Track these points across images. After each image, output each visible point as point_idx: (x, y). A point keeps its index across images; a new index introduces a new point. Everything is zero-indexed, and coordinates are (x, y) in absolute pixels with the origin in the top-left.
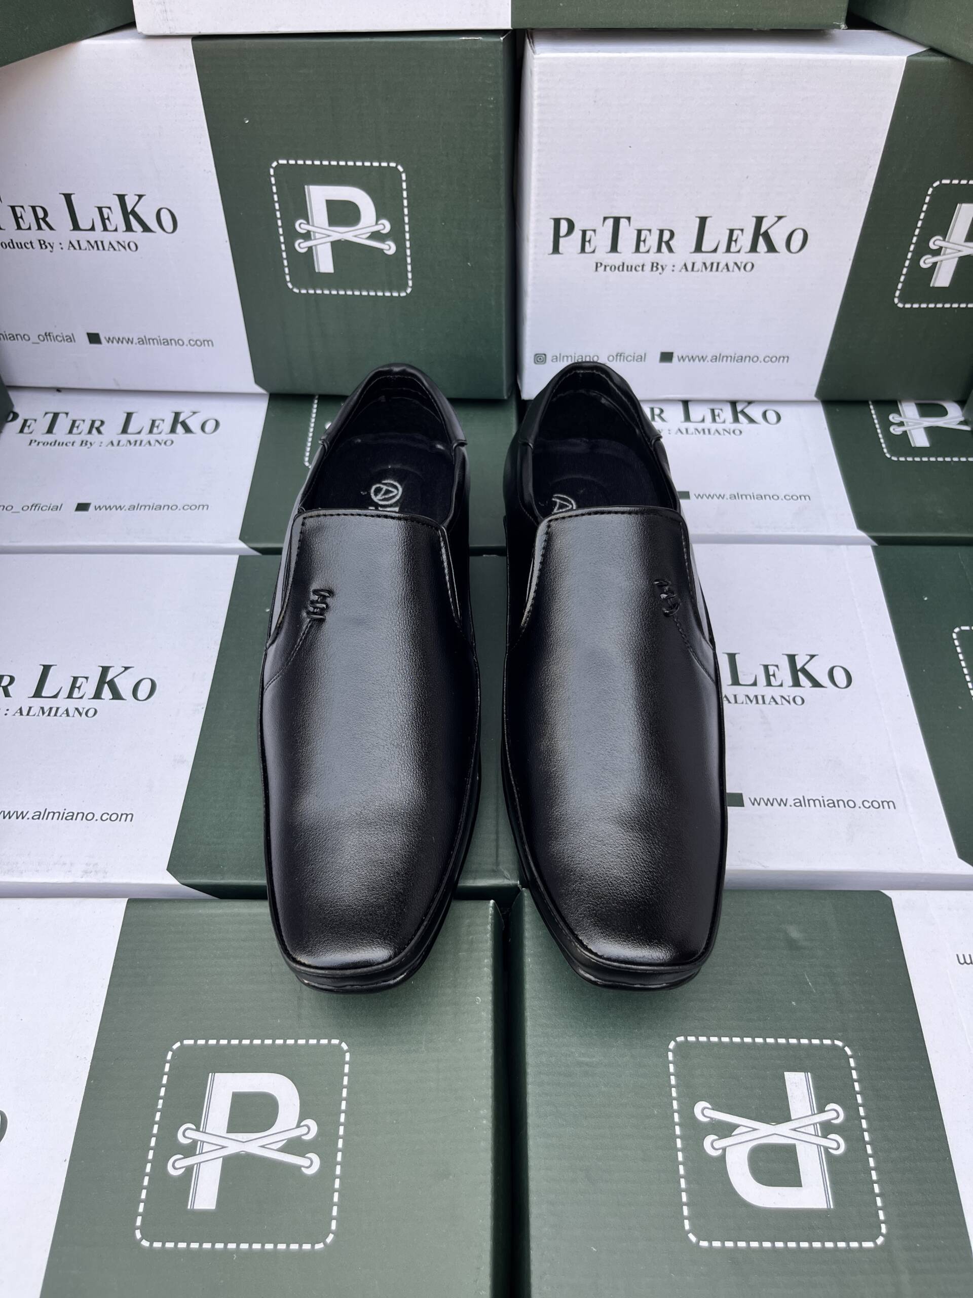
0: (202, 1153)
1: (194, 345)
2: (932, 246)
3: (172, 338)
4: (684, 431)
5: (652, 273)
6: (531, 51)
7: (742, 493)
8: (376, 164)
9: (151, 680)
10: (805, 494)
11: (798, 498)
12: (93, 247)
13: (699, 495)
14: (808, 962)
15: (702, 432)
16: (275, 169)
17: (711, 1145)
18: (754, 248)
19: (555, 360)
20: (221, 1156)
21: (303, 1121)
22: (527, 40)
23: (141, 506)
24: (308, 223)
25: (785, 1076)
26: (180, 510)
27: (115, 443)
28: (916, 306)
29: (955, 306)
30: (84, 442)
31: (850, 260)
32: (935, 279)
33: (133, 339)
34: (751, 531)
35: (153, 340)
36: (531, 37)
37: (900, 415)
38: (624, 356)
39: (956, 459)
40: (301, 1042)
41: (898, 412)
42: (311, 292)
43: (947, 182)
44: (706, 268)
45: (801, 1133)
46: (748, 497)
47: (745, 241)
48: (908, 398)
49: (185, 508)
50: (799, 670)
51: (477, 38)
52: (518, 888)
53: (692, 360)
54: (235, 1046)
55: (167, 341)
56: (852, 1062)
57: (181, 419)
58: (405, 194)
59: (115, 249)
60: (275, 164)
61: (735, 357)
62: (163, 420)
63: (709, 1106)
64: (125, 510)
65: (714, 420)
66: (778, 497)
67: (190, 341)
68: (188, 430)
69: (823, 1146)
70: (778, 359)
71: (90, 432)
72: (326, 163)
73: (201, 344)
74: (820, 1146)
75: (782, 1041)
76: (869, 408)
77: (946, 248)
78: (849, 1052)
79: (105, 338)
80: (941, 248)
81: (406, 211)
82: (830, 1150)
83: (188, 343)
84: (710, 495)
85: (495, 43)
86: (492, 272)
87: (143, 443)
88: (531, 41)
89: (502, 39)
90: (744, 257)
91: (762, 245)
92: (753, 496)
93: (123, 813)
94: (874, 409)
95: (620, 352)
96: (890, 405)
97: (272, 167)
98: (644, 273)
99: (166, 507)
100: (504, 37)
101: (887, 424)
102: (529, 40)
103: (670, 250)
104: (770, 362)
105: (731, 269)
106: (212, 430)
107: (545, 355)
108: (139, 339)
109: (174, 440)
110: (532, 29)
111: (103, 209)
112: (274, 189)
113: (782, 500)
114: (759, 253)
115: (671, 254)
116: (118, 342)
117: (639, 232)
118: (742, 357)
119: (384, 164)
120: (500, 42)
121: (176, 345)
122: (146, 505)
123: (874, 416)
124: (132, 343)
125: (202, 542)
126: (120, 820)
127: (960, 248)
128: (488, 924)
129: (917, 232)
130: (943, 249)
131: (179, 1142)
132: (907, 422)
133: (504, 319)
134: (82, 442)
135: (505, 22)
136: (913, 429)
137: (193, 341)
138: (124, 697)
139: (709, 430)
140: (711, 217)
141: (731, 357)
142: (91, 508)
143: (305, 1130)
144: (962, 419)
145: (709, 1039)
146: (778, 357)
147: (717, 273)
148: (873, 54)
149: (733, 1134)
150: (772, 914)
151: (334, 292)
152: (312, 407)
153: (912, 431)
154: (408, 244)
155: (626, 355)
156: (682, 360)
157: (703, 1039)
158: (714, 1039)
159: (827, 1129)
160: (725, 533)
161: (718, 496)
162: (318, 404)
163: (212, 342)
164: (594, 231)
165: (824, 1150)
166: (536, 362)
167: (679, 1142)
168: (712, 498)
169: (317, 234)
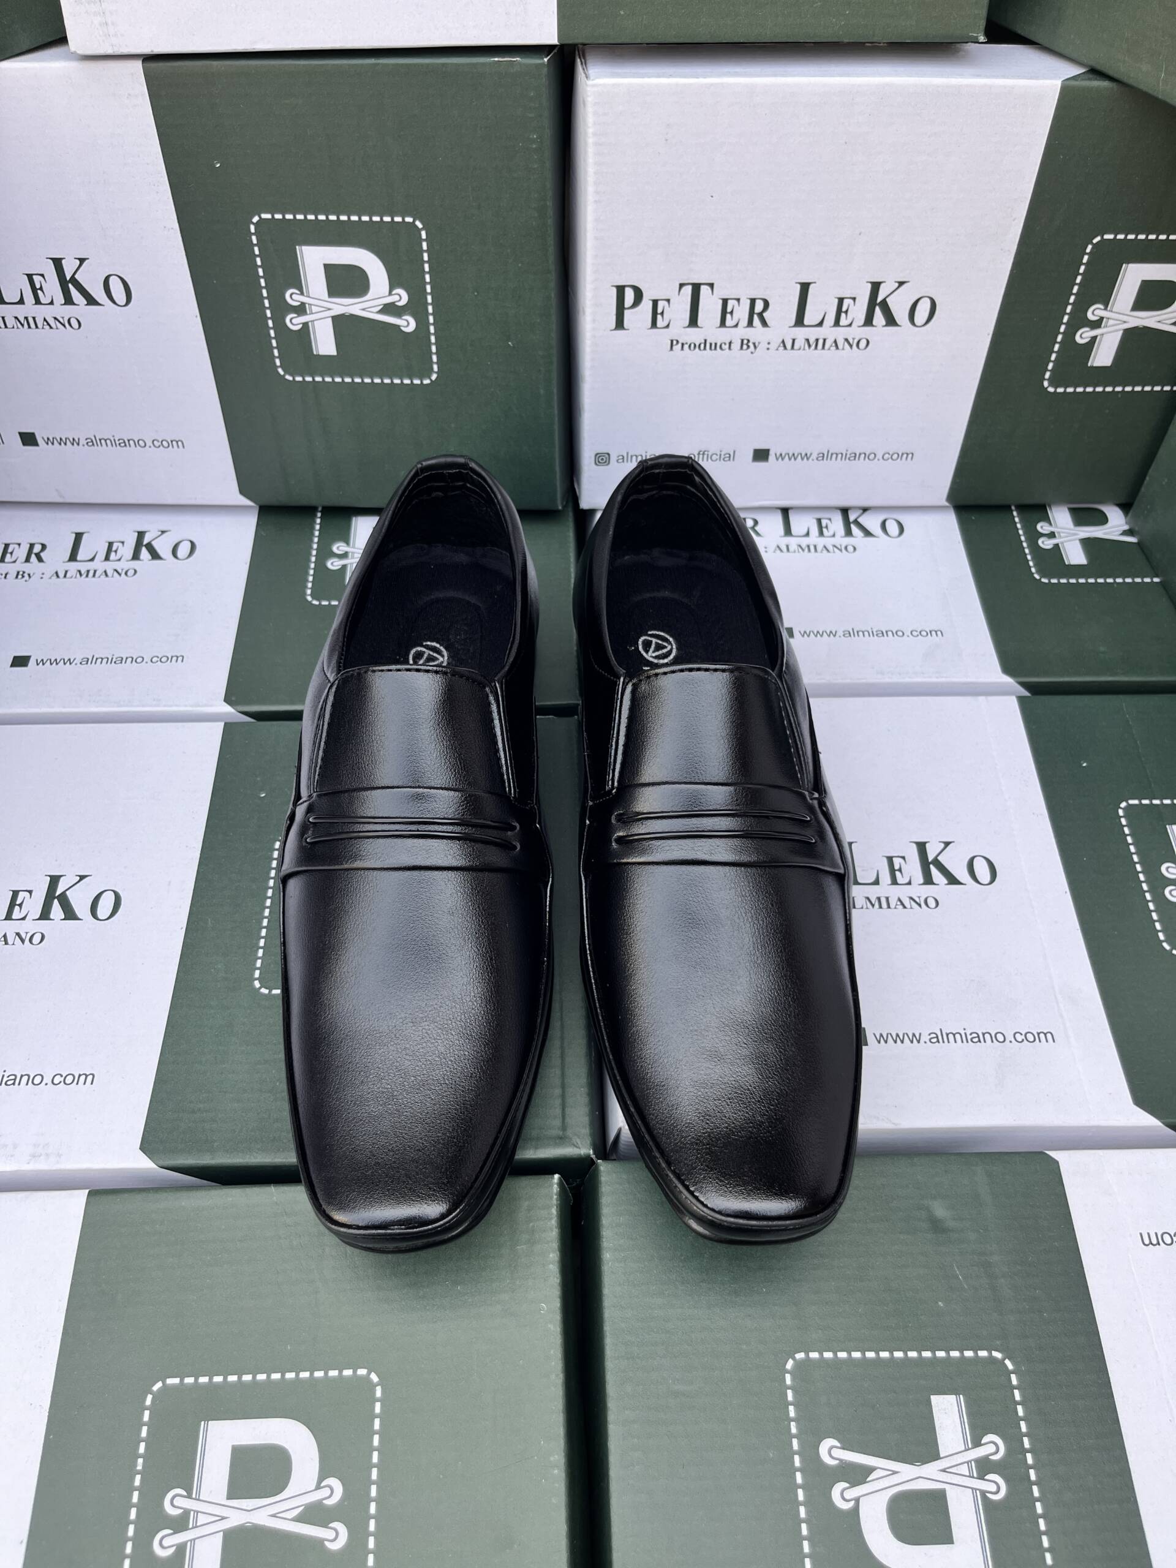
0: (196, 1527)
1: (159, 446)
2: (1090, 316)
3: (129, 438)
4: (784, 548)
5: (742, 351)
6: (583, 75)
7: (858, 629)
8: (387, 219)
9: (114, 892)
10: (936, 630)
11: (927, 634)
12: (23, 325)
13: (805, 632)
14: (958, 1248)
15: (806, 550)
16: (256, 225)
17: (841, 1495)
18: (869, 321)
19: (621, 461)
20: (220, 1529)
21: (322, 1481)
22: (579, 60)
23: (97, 659)
24: (302, 294)
25: (932, 1400)
26: (147, 663)
27: (61, 575)
28: (1070, 390)
29: (1119, 389)
30: (21, 573)
31: (989, 335)
32: (1095, 357)
33: (79, 439)
34: (871, 677)
35: (106, 440)
36: (583, 56)
37: (1051, 524)
38: (708, 455)
39: (1119, 580)
40: (319, 1374)
41: (1047, 520)
42: (309, 379)
43: (1111, 237)
44: (810, 346)
45: (952, 1475)
46: (866, 633)
47: (858, 311)
48: (1060, 501)
49: (155, 660)
50: (932, 863)
51: (515, 59)
52: (592, 1159)
53: (793, 459)
54: (233, 1385)
55: (124, 442)
56: (1013, 1377)
57: (145, 542)
58: (426, 257)
59: (51, 328)
60: (256, 219)
61: (846, 454)
62: (123, 543)
63: (838, 1445)
64: (76, 664)
65: (821, 534)
66: (903, 634)
67: (153, 441)
68: (155, 555)
69: (978, 1489)
70: (900, 456)
71: (27, 560)
72: (322, 217)
73: (169, 446)
74: (976, 1489)
75: (927, 1354)
76: (1013, 515)
77: (1108, 319)
78: (1009, 1364)
79: (43, 438)
80: (1102, 318)
81: (428, 278)
82: (988, 1495)
83: (152, 445)
84: (818, 632)
85: (537, 66)
86: (540, 353)
87: (97, 574)
88: (583, 60)
89: (546, 60)
90: (858, 332)
91: (879, 317)
92: (872, 632)
93: (81, 1073)
94: (1018, 517)
95: (703, 450)
96: (1037, 510)
97: (253, 223)
98: (731, 351)
99: (130, 659)
100: (549, 57)
101: (1034, 536)
102: (581, 61)
103: (764, 323)
104: (890, 460)
105: (840, 346)
106: (186, 556)
107: (608, 454)
108: (86, 439)
109: (136, 568)
110: (584, 45)
111: (34, 277)
112: (256, 250)
113: (908, 636)
114: (876, 326)
115: (766, 329)
116: (60, 444)
117: (725, 302)
118: (855, 454)
119: (398, 219)
120: (543, 64)
121: (136, 446)
122: (103, 657)
123: (1019, 526)
124: (78, 444)
125: (177, 706)
126: (77, 1084)
127: (1125, 318)
128: (552, 1207)
129: (1072, 299)
130: (1105, 320)
131: (167, 1513)
132: (1059, 533)
133: (556, 412)
134: (18, 573)
135: (551, 37)
136: (1066, 542)
137: (158, 441)
138: (80, 917)
139: (815, 547)
140: (815, 283)
141: (842, 454)
142: (32, 662)
143: (326, 1492)
144: (1126, 527)
145: (835, 1354)
146: (900, 455)
147: (823, 351)
148: (1019, 77)
149: (868, 1480)
150: (910, 1186)
151: (338, 380)
152: (315, 522)
153: (1065, 544)
154: (431, 319)
155: (710, 454)
156: (780, 459)
157: (828, 1355)
158: (842, 1355)
159: (984, 1467)
160: (840, 681)
161: (828, 633)
162: (321, 518)
163: (183, 444)
164: (668, 301)
165: (980, 1495)
166: (598, 463)
167: (800, 1492)
168: (822, 636)
169: (312, 306)
